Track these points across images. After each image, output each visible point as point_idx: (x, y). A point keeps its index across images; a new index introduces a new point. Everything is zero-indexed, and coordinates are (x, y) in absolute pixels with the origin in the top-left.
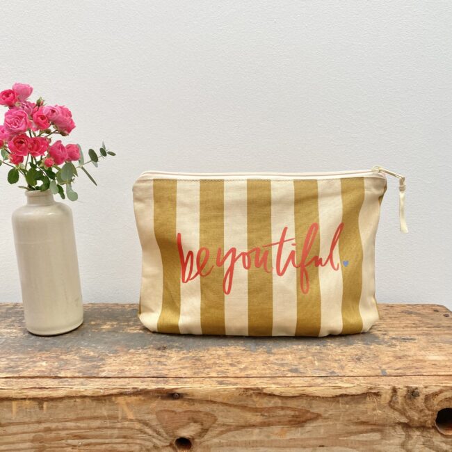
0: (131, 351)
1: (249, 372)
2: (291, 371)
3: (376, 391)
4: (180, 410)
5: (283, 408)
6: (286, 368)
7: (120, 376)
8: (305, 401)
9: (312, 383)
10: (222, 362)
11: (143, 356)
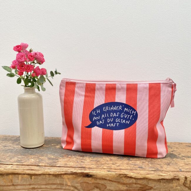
0: (69, 156)
1: (121, 167)
2: (139, 167)
3: (177, 178)
4: (90, 182)
5: (136, 184)
6: (137, 166)
7: (65, 166)
8: (146, 181)
9: (149, 173)
10: (109, 163)
11: (74, 159)
